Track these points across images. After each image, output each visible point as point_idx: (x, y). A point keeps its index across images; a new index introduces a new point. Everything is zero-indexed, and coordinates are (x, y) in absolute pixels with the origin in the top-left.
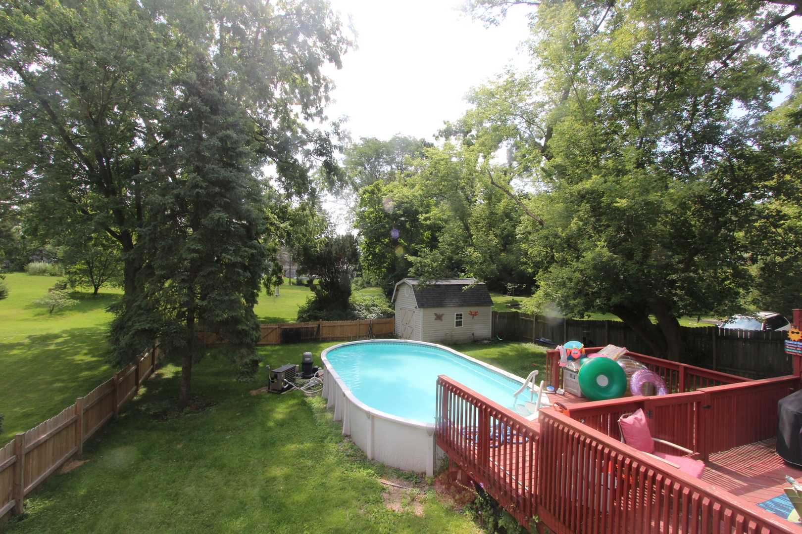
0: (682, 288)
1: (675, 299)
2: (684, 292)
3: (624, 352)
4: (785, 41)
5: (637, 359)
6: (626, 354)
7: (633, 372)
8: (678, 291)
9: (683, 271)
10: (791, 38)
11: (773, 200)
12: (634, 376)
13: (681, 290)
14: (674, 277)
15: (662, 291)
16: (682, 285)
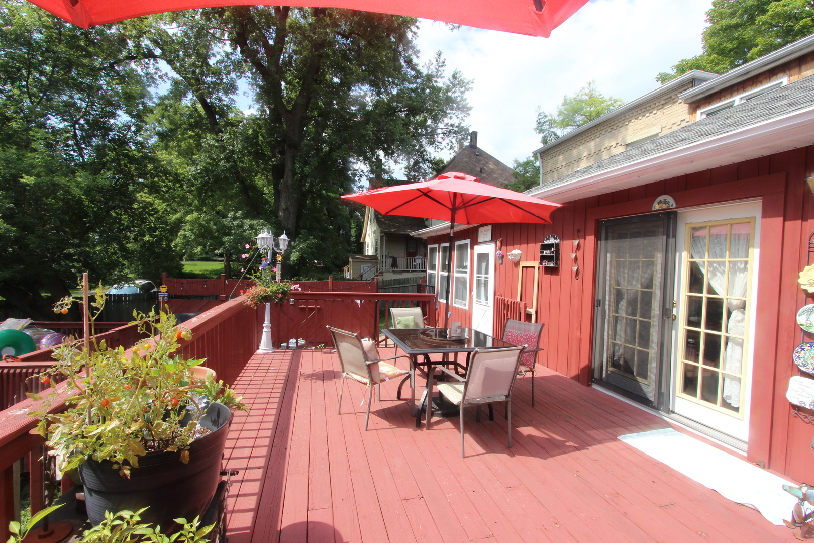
0: (78, 261)
1: (73, 270)
2: (81, 264)
3: (29, 323)
4: (156, 73)
5: (44, 326)
6: (31, 324)
7: (42, 339)
8: (76, 264)
9: (78, 246)
10: (160, 74)
11: (147, 195)
12: (44, 341)
13: (78, 263)
14: (72, 251)
15: (59, 264)
16: (79, 258)
